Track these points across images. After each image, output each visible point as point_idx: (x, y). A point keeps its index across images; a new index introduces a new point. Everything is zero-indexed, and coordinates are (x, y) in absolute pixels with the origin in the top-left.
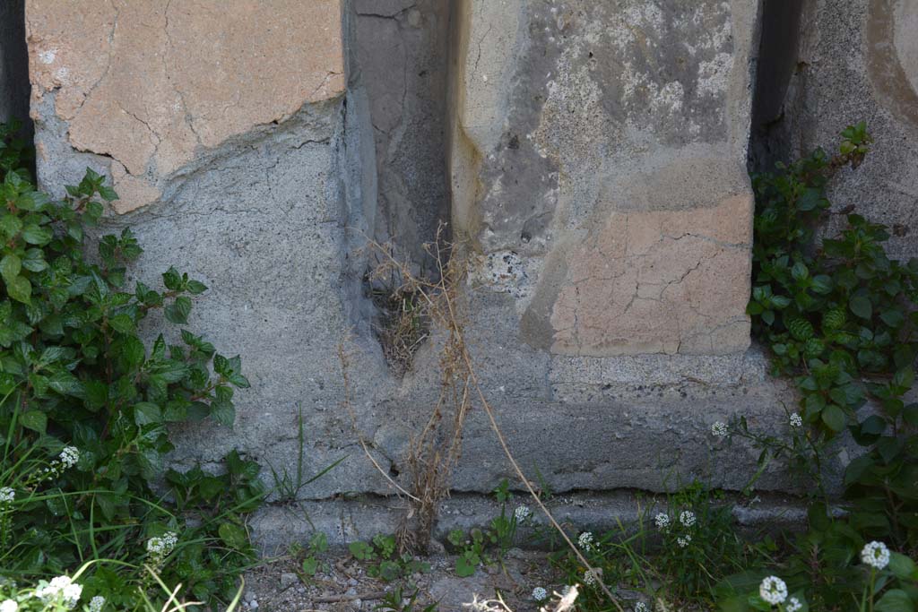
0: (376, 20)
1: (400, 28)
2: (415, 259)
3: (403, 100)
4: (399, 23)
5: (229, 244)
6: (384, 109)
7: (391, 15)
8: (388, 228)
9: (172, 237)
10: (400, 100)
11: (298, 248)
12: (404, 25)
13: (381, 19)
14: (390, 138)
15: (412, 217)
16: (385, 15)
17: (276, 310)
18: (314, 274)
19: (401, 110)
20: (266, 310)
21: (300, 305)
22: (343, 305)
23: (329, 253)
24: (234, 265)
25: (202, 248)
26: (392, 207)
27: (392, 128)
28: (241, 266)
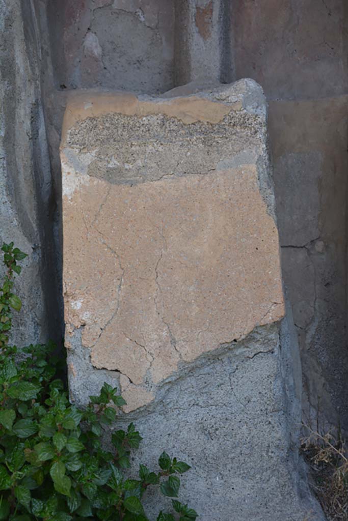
0: (292, 249)
1: (309, 254)
2: (331, 421)
3: (315, 304)
4: (308, 250)
5: (204, 430)
6: (301, 311)
7: (303, 246)
8: (309, 398)
9: (162, 427)
10: (312, 305)
11: (254, 432)
12: (312, 252)
13: (296, 249)
14: (306, 332)
15: (326, 389)
16: (298, 246)
17: (240, 480)
18: (268, 451)
19: (313, 311)
20: (233, 480)
21: (258, 476)
22: (291, 475)
23: (278, 436)
24: (208, 446)
25: (184, 434)
26: (311, 382)
27: (307, 325)
28: (213, 447)
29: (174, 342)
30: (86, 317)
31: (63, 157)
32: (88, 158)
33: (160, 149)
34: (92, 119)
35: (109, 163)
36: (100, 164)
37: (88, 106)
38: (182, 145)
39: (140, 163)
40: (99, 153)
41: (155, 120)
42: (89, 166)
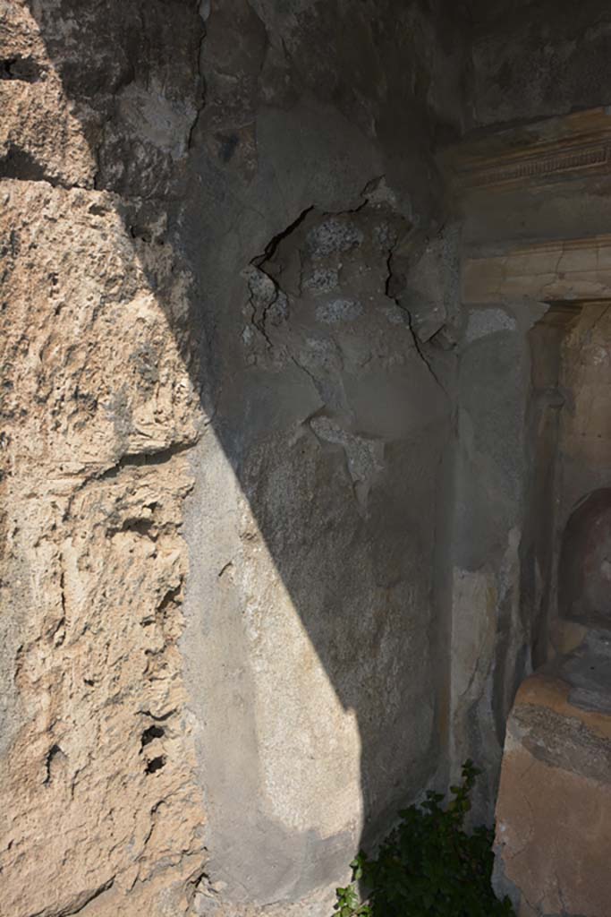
29: (560, 893)
30: (506, 839)
31: (508, 724)
32: (525, 731)
33: (575, 747)
34: (532, 705)
35: (537, 740)
36: (531, 740)
37: (531, 694)
38: (591, 752)
39: (558, 751)
40: (532, 731)
41: (575, 723)
42: (524, 738)
